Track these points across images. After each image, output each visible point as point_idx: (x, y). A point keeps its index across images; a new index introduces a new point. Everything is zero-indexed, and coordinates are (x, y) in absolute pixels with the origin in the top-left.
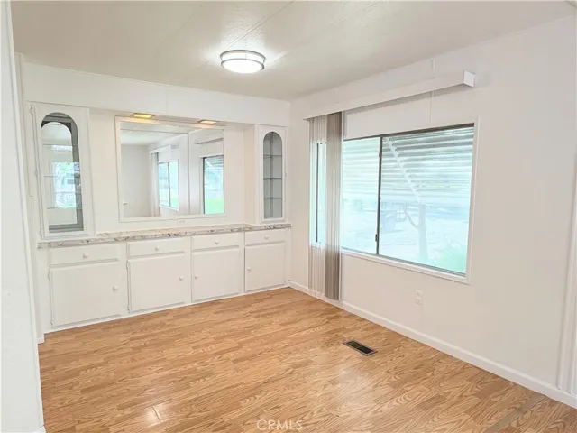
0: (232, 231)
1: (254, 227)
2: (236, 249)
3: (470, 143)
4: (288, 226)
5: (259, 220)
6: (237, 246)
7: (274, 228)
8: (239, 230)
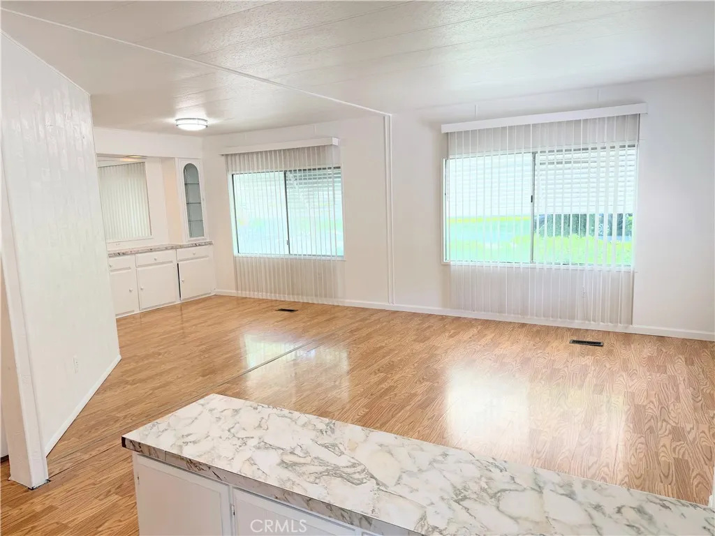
0: (166, 249)
1: (183, 245)
2: (171, 264)
3: (339, 177)
4: (210, 244)
5: (185, 239)
6: (171, 262)
7: (199, 245)
8: (172, 248)
